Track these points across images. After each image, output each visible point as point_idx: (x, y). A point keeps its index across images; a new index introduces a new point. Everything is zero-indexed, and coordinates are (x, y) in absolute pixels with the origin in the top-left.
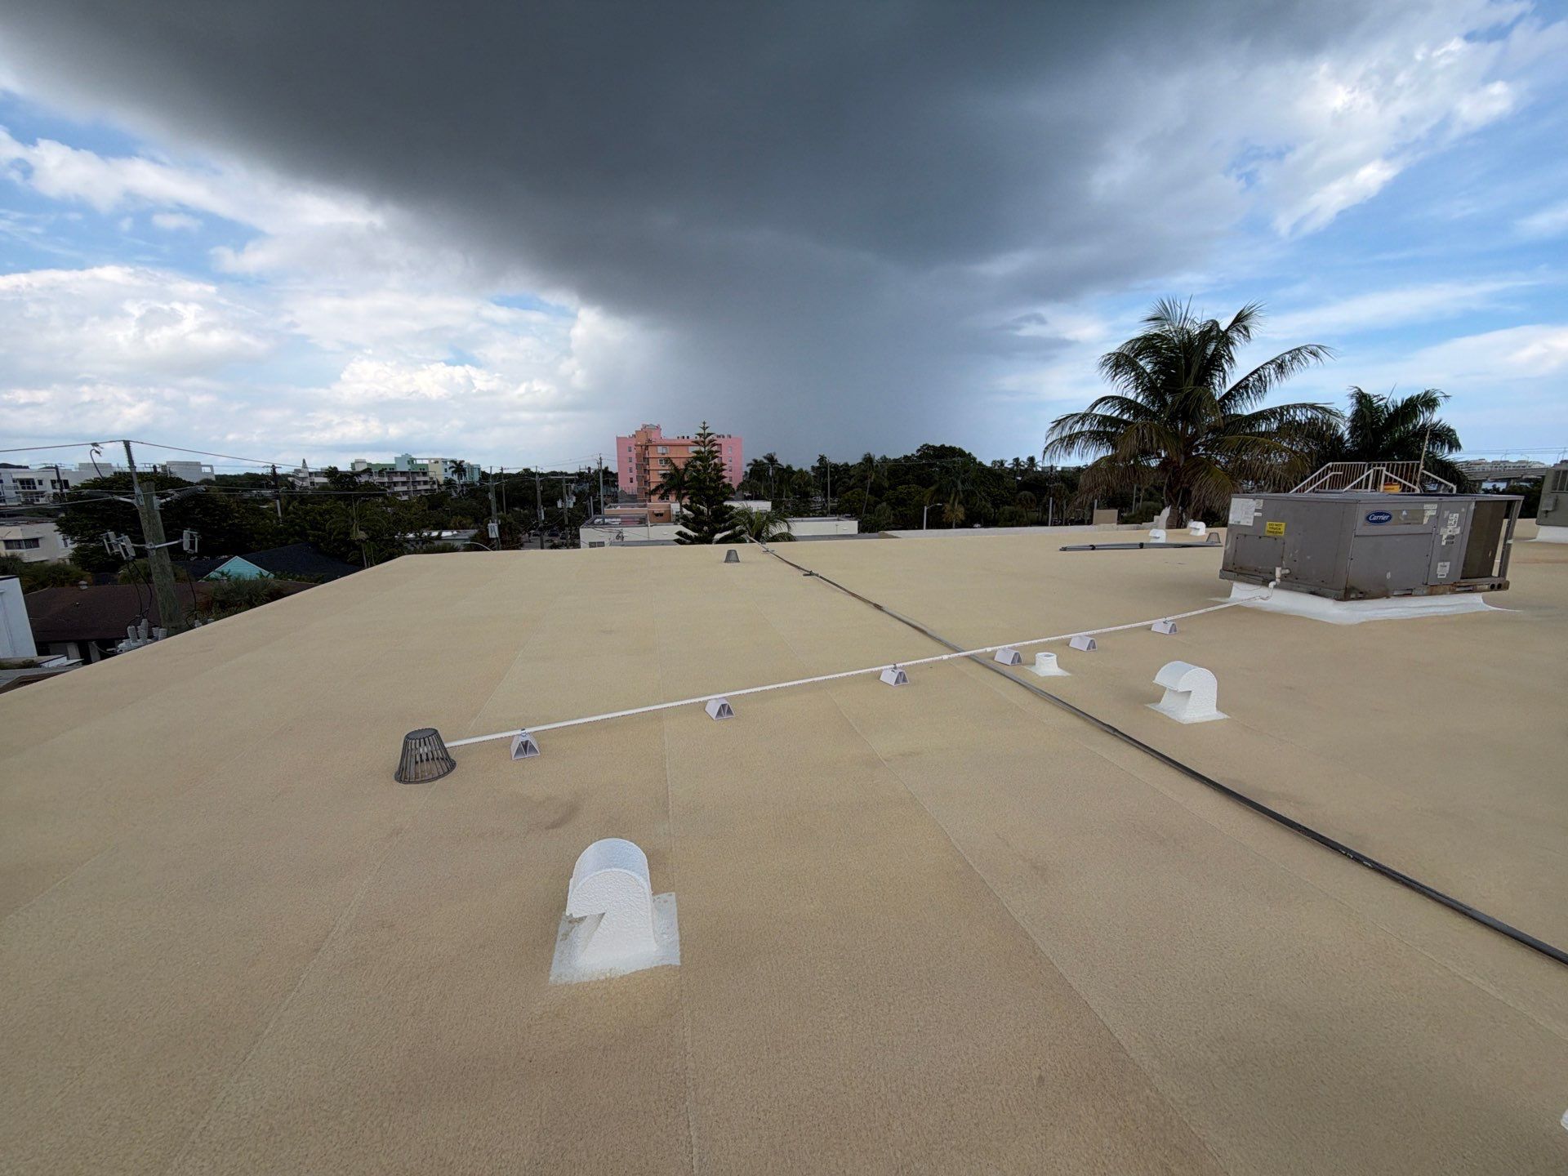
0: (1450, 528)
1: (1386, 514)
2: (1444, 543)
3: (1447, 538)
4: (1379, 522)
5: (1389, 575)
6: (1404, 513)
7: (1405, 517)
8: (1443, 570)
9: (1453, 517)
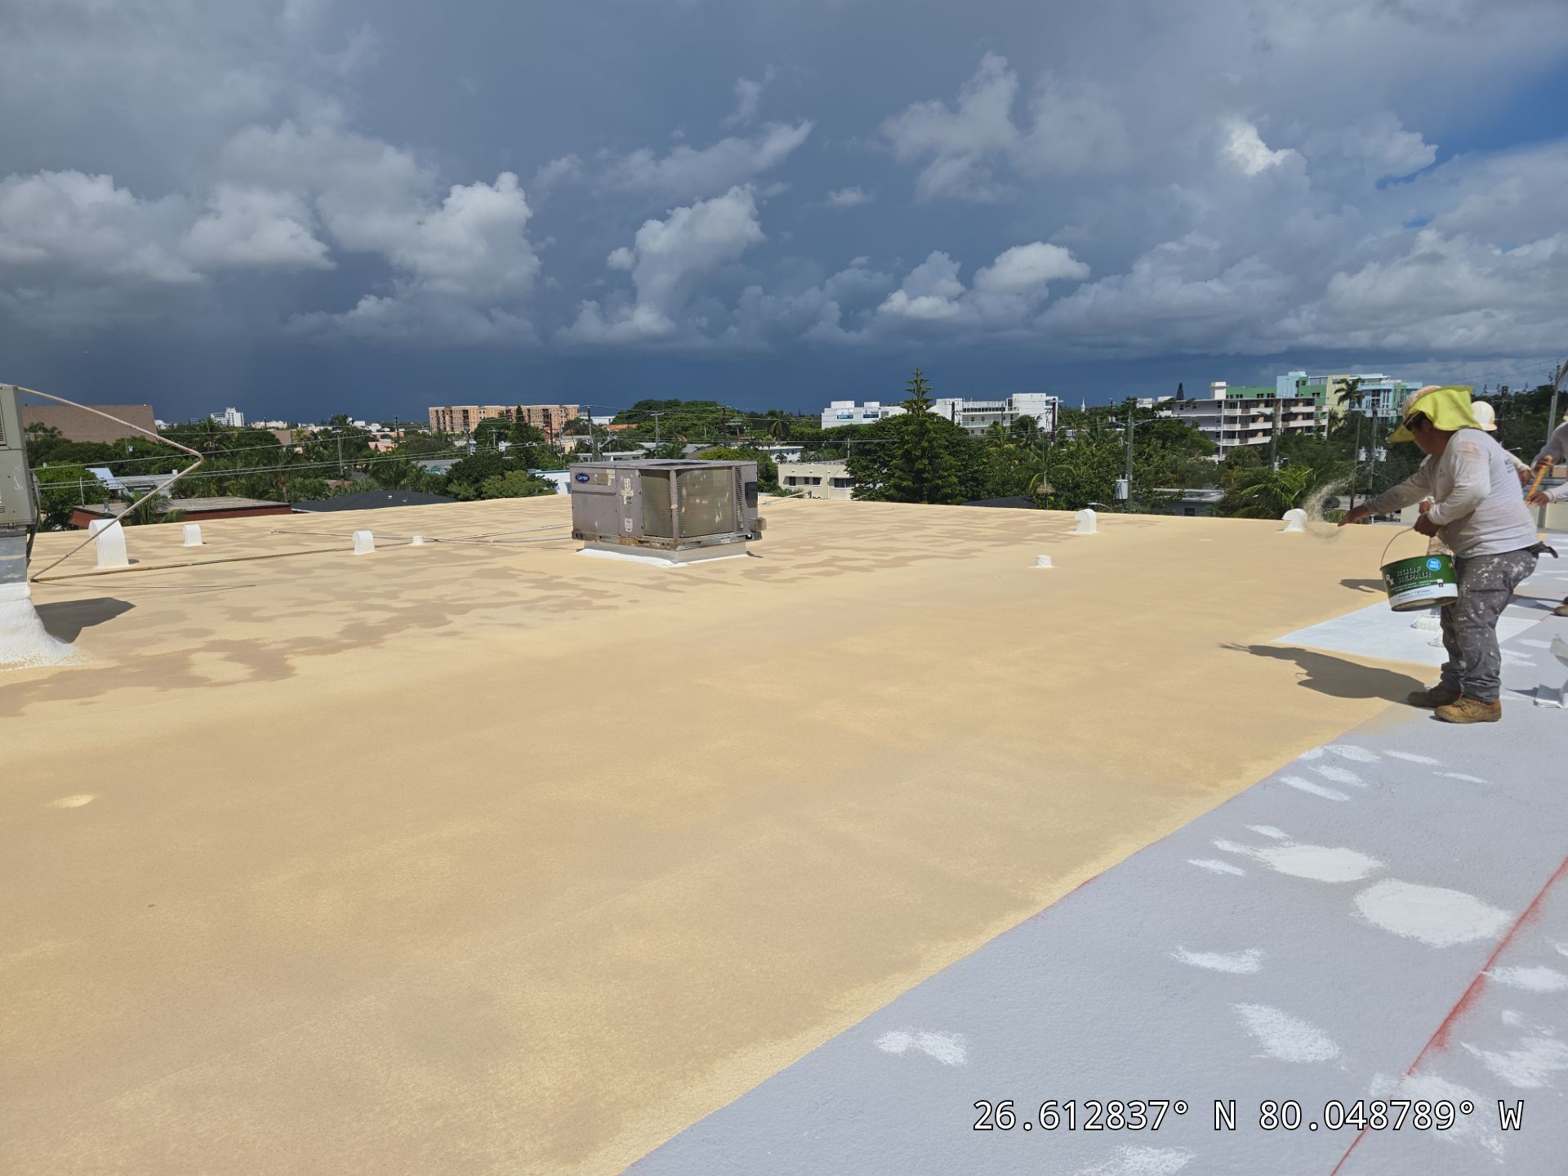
0: (627, 490)
1: (586, 476)
2: (625, 503)
3: (627, 499)
4: (583, 481)
5: (596, 524)
6: (596, 475)
7: (597, 478)
8: (629, 525)
9: (628, 481)
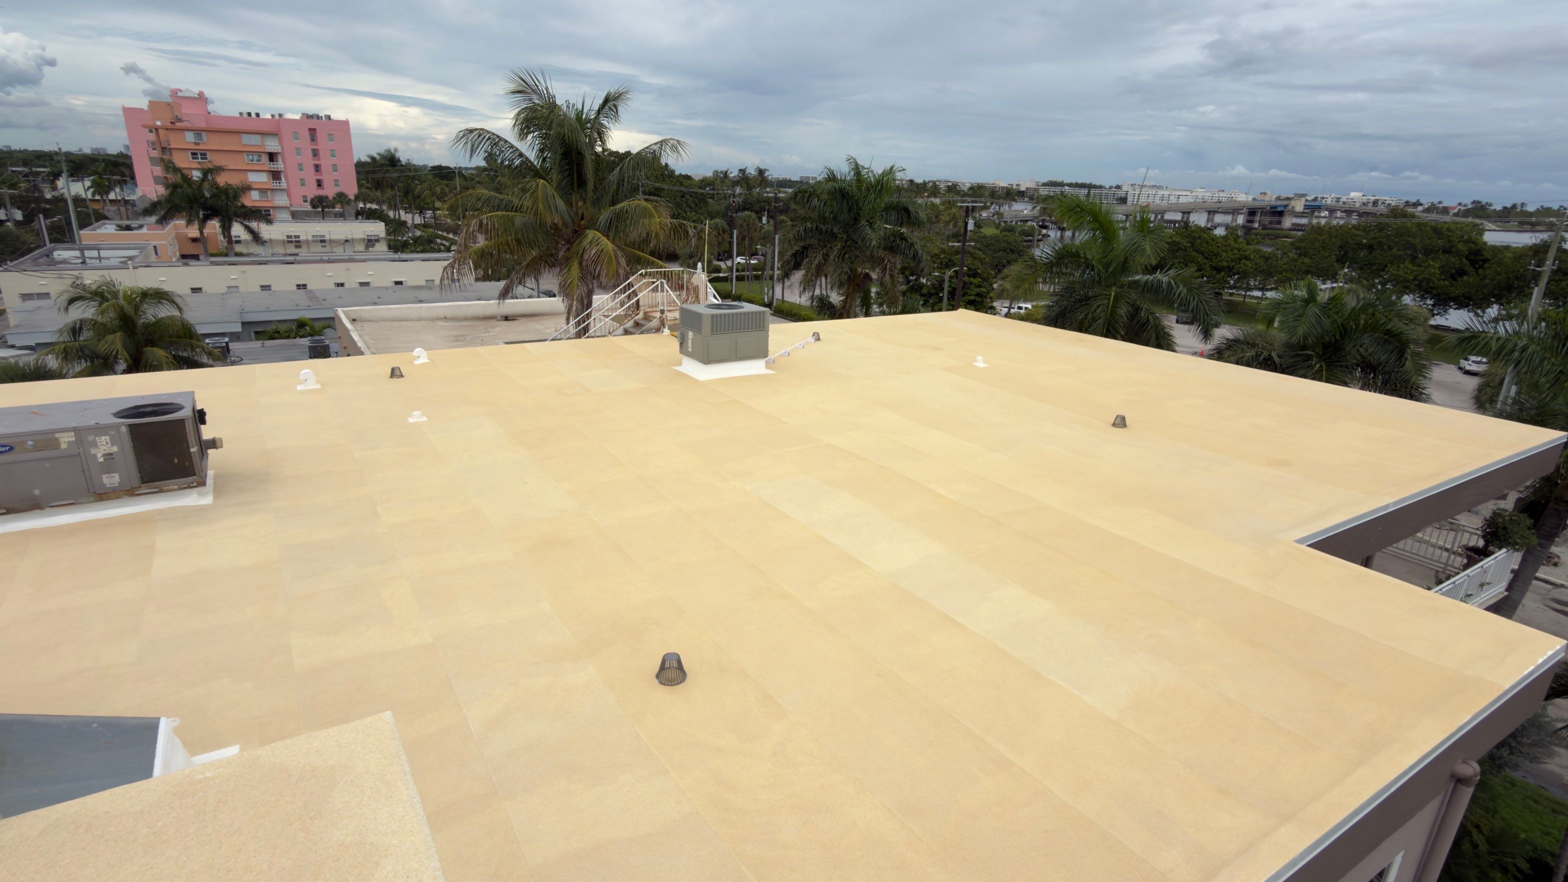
0: (103, 448)
1: (6, 446)
3: (104, 455)
6: (27, 443)
7: (34, 446)
8: (110, 479)
9: (103, 439)
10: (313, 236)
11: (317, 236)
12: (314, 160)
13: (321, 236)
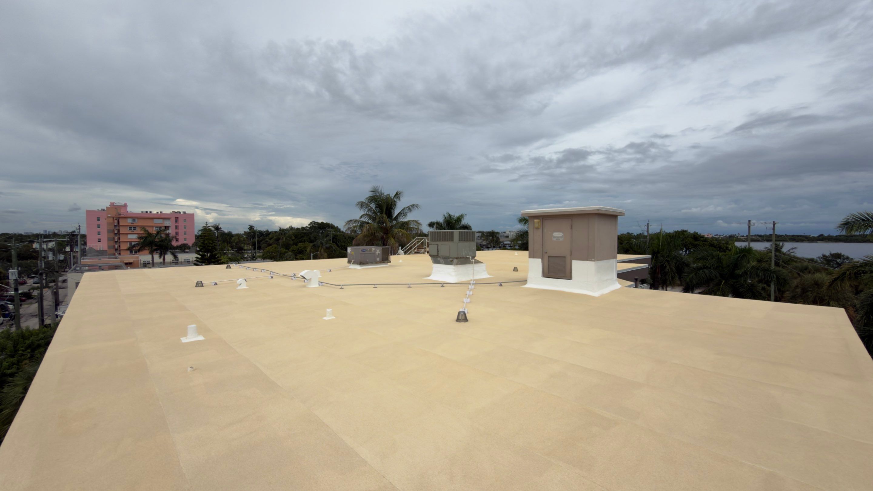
2: (377, 255)
4: (364, 251)
5: (368, 260)
7: (369, 250)
8: (378, 259)
9: (378, 250)
10: (184, 260)
11: (186, 260)
12: (176, 230)
13: (188, 260)
